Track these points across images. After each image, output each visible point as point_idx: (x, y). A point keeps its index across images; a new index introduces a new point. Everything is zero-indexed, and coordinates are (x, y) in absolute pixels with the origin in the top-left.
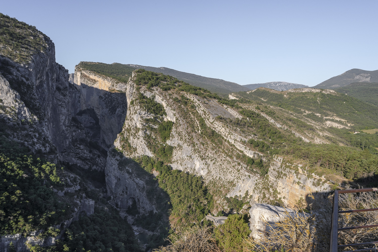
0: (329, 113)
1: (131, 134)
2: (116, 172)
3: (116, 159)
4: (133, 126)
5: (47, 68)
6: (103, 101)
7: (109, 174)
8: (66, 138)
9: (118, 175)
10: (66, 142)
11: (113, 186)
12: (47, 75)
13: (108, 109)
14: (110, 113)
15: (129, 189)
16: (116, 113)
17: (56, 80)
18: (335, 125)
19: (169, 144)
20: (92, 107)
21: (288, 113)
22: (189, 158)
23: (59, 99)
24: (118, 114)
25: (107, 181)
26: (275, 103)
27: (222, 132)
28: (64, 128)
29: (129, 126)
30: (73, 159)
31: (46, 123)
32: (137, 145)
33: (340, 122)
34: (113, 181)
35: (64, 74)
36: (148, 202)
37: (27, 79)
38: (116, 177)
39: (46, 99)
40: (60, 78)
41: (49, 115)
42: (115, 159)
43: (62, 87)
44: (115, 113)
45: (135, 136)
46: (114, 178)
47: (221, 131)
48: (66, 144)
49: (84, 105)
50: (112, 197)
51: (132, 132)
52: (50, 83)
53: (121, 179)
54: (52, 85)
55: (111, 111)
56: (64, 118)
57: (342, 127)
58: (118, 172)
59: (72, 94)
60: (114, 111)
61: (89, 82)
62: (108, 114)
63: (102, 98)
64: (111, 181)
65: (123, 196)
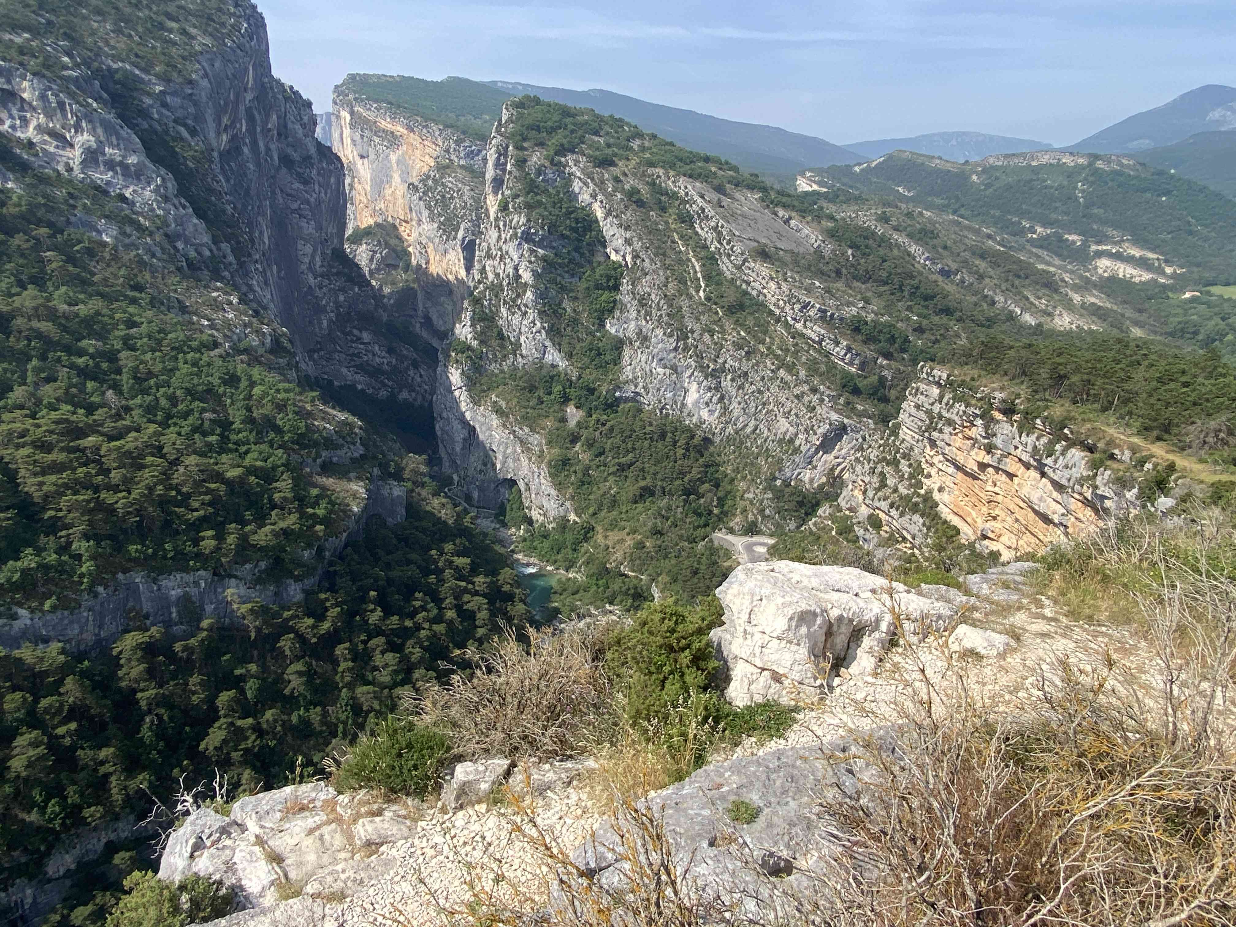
0: (1111, 232)
1: (504, 300)
2: (464, 410)
3: (463, 373)
4: (508, 276)
5: (249, 96)
6: (420, 199)
7: (445, 415)
8: (320, 310)
9: (469, 418)
10: (320, 323)
11: (458, 449)
12: (251, 119)
13: (436, 225)
14: (440, 236)
15: (500, 456)
16: (460, 235)
17: (279, 134)
18: (1124, 271)
19: (613, 331)
20: (389, 219)
21: (978, 232)
22: (668, 371)
23: (290, 191)
24: (464, 238)
25: (439, 433)
26: (939, 201)
27: (769, 296)
28: (312, 281)
29: (497, 275)
30: (344, 370)
31: (259, 266)
32: (521, 333)
33: (1142, 263)
34: (456, 434)
35: (300, 115)
36: (553, 492)
37: (193, 132)
38: (465, 424)
39: (253, 192)
40: (290, 125)
41: (266, 241)
42: (460, 370)
43: (296, 156)
44: (455, 238)
45: (513, 306)
46: (459, 427)
47: (765, 291)
48: (321, 329)
49: (366, 213)
50: (455, 477)
51: (505, 293)
52: (261, 144)
53: (478, 429)
54: (268, 149)
55: (444, 231)
56: (309, 249)
57: (1146, 276)
58: (469, 410)
59: (329, 177)
60: (453, 230)
61: (377, 140)
62: (437, 240)
63: (416, 189)
64: (450, 434)
65: (485, 474)
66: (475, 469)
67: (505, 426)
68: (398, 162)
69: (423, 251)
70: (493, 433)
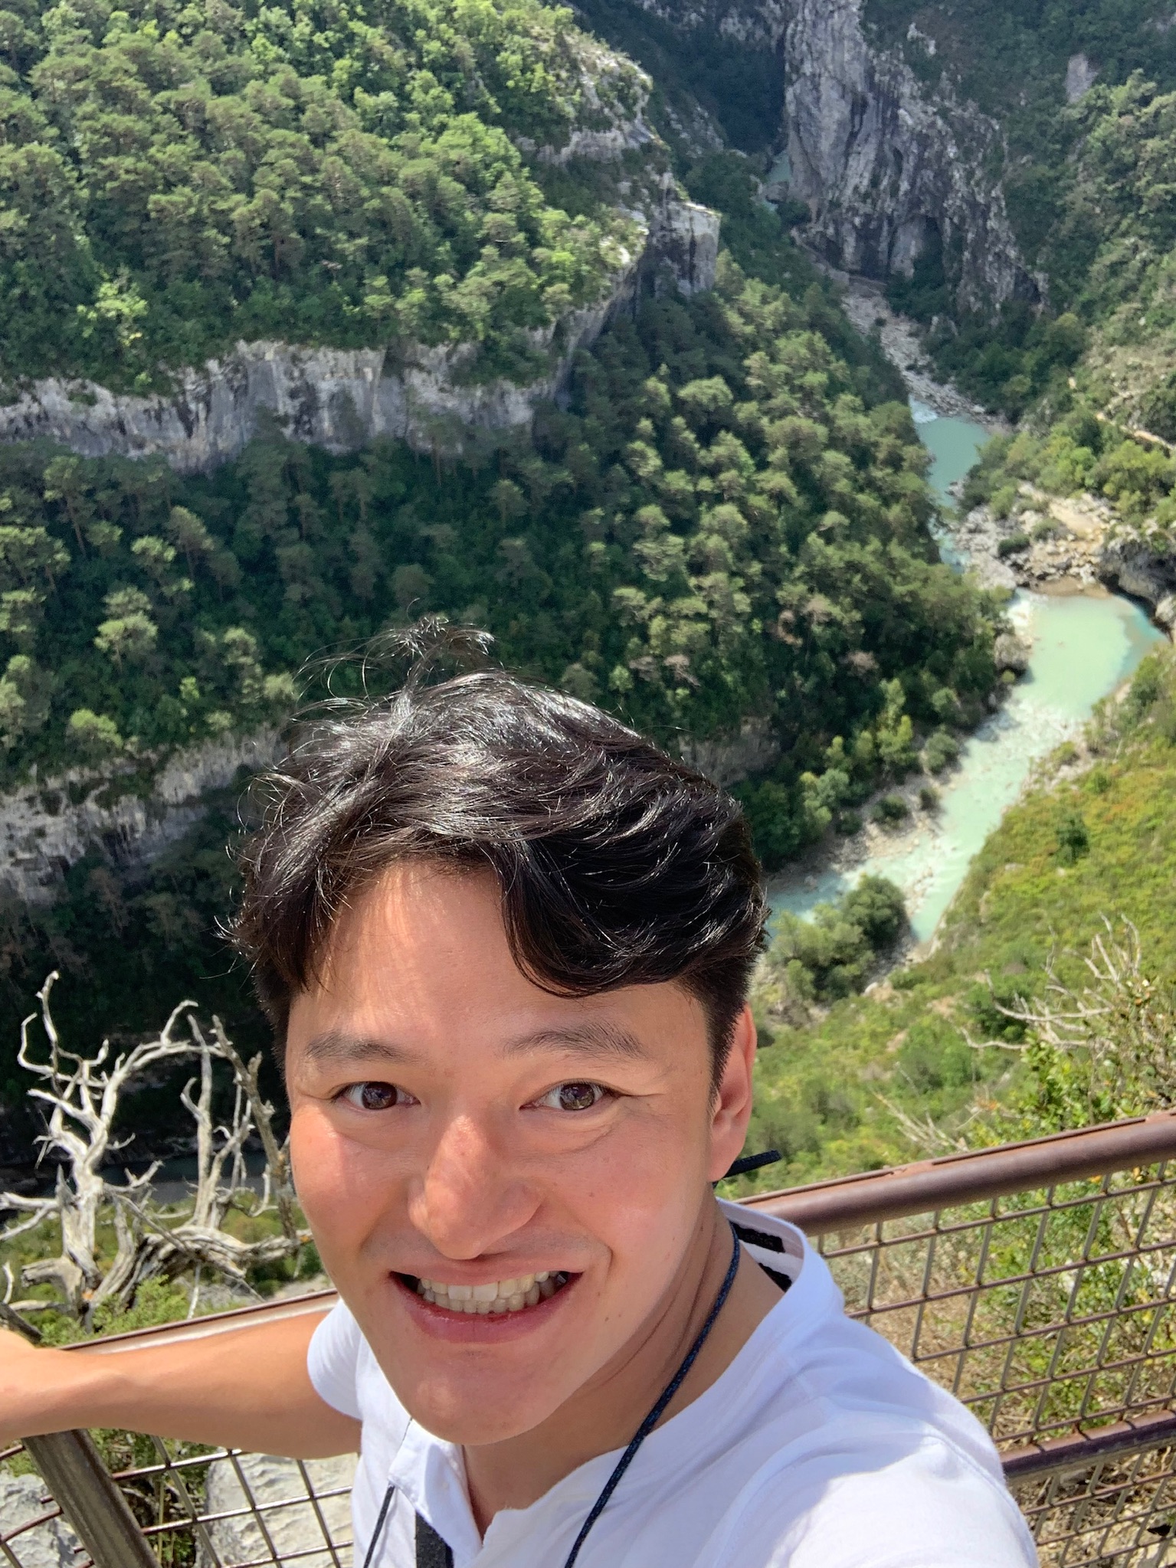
2: (847, 57)
9: (856, 77)
11: (825, 145)
15: (907, 165)
25: (791, 108)
38: (845, 89)
58: (856, 57)
64: (814, 111)
65: (874, 204)
66: (856, 188)
67: (926, 97)
70: (901, 112)
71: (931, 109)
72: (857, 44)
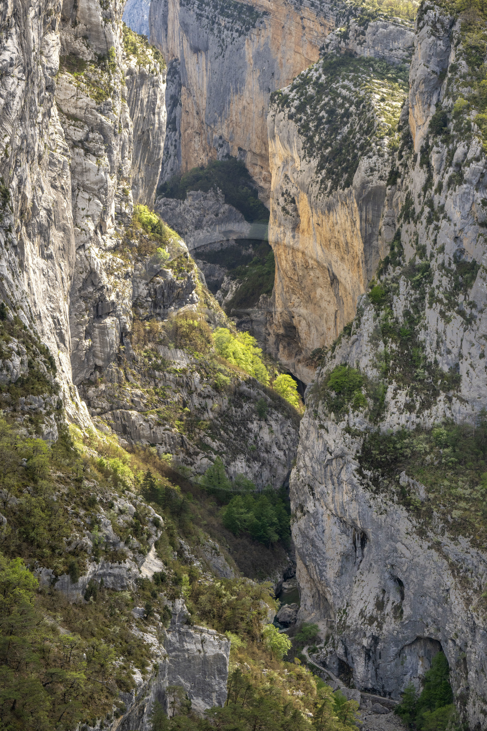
1: (432, 295)
2: (346, 498)
3: (348, 430)
4: (442, 249)
6: (291, 117)
7: (310, 506)
9: (354, 515)
11: (330, 574)
13: (315, 162)
14: (322, 181)
15: (409, 592)
16: (357, 179)
17: (64, 18)
20: (235, 153)
24: (364, 185)
25: (297, 541)
29: (421, 251)
32: (461, 356)
34: (329, 544)
38: (346, 526)
42: (343, 425)
43: (88, 53)
44: (348, 183)
46: (336, 530)
49: (197, 144)
50: (323, 627)
51: (436, 283)
52: (34, 36)
53: (371, 536)
55: (330, 172)
58: (355, 499)
59: (139, 87)
60: (345, 170)
61: (223, 21)
62: (315, 189)
63: (285, 101)
64: (319, 544)
65: (380, 626)
66: (362, 613)
67: (421, 533)
68: (258, 56)
69: (290, 208)
70: (399, 546)
71: (426, 544)
72: (354, 487)
